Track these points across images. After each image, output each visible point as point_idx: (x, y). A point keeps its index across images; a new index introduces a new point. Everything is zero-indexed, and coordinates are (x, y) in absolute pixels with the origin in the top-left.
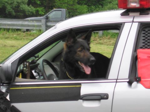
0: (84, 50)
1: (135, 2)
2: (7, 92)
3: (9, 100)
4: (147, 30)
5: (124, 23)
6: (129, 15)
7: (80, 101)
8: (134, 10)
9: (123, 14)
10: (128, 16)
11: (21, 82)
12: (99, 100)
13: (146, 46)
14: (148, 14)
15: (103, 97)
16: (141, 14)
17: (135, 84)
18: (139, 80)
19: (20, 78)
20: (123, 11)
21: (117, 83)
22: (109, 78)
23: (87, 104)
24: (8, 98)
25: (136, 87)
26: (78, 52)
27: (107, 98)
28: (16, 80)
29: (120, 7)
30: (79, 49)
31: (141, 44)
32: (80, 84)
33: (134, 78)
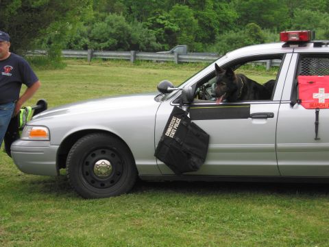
1: (296, 36)
2: (188, 110)
4: (305, 59)
5: (286, 53)
7: (250, 119)
8: (294, 42)
9: (284, 46)
10: (288, 48)
11: (199, 103)
12: (266, 118)
13: (305, 73)
14: (305, 46)
15: (270, 115)
16: (299, 46)
17: (296, 105)
18: (300, 102)
19: (197, 99)
20: (283, 43)
21: (281, 104)
22: (274, 100)
24: (188, 116)
25: (297, 107)
27: (273, 117)
29: (281, 40)
31: (300, 72)
32: (249, 105)
33: (295, 100)
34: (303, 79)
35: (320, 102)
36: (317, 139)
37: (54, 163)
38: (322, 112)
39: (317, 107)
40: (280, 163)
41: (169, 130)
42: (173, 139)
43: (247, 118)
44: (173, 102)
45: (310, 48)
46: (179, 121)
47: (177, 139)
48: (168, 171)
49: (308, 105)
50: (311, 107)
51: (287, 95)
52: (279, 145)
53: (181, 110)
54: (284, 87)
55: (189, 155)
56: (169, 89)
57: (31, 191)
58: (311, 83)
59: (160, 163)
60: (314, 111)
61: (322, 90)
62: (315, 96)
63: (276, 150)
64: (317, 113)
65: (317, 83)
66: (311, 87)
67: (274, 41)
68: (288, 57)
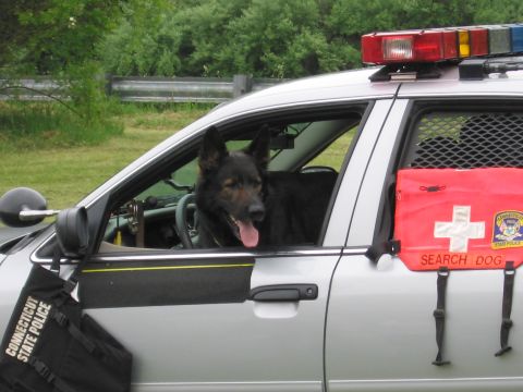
0: (240, 185)
1: (403, 46)
3: (77, 300)
5: (375, 100)
6: (390, 79)
7: (249, 303)
9: (374, 79)
10: (386, 83)
12: (295, 300)
13: (425, 160)
15: (305, 293)
16: (419, 78)
21: (343, 257)
22: (326, 244)
23: (265, 312)
24: (75, 295)
25: (388, 268)
26: (226, 189)
27: (314, 296)
28: (101, 250)
30: (229, 181)
32: (251, 260)
33: (386, 242)
34: (410, 180)
35: (452, 248)
38: (456, 280)
39: (442, 264)
41: (17, 338)
42: (28, 367)
43: (241, 300)
44: (39, 255)
46: (44, 310)
47: (40, 366)
49: (417, 259)
53: (56, 277)
56: (26, 212)
60: (434, 276)
61: (462, 211)
62: (441, 230)
64: (442, 284)
65: (448, 190)
66: (431, 202)
68: (378, 111)
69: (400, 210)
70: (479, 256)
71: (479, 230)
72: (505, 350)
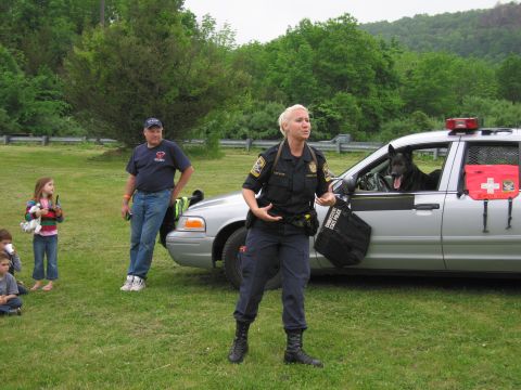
1: (463, 123)
2: (349, 201)
3: (350, 208)
4: (472, 148)
5: (452, 141)
6: (455, 134)
7: (414, 210)
8: (461, 130)
9: (450, 134)
10: (455, 136)
11: (360, 193)
12: (431, 209)
13: (472, 162)
14: (473, 134)
15: (436, 207)
16: (467, 134)
17: (463, 196)
18: (467, 192)
19: (358, 190)
20: (449, 131)
21: (447, 194)
22: (439, 190)
23: (420, 213)
24: (349, 206)
25: (464, 199)
27: (438, 208)
28: (355, 192)
29: (448, 128)
31: (468, 161)
32: (414, 195)
33: (462, 190)
34: (470, 169)
35: (488, 192)
36: (485, 231)
37: (210, 255)
38: (490, 203)
39: (485, 197)
40: (447, 257)
41: (329, 221)
42: (333, 231)
43: (410, 209)
45: (478, 137)
46: (339, 212)
47: (337, 231)
48: (328, 265)
49: (476, 196)
50: (479, 198)
51: (454, 185)
52: (445, 238)
53: (342, 201)
54: (450, 177)
55: (350, 248)
57: (186, 284)
58: (479, 172)
59: (319, 255)
60: (482, 202)
61: (490, 180)
62: (484, 186)
63: (442, 243)
64: (486, 204)
65: (485, 172)
66: (479, 176)
67: (442, 129)
68: (454, 146)
69: (467, 179)
70: (498, 195)
71: (497, 186)
72: (509, 227)
